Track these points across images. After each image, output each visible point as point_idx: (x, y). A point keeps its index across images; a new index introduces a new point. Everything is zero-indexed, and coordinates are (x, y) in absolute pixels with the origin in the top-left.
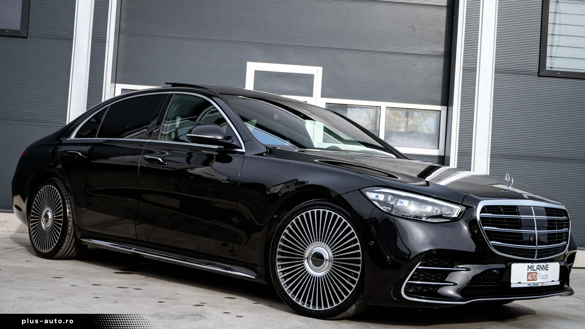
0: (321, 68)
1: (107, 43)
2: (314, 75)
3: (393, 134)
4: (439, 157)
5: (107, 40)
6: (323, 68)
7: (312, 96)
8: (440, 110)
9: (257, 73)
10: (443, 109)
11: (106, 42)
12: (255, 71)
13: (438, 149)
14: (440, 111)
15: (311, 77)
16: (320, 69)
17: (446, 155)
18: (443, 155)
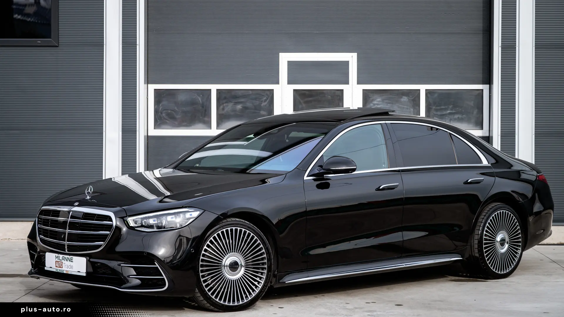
0: (356, 54)
1: (138, 46)
2: (348, 61)
5: (138, 43)
6: (357, 54)
8: (481, 89)
9: (290, 63)
10: (485, 88)
11: (136, 45)
12: (288, 61)
16: (355, 55)
17: (490, 135)
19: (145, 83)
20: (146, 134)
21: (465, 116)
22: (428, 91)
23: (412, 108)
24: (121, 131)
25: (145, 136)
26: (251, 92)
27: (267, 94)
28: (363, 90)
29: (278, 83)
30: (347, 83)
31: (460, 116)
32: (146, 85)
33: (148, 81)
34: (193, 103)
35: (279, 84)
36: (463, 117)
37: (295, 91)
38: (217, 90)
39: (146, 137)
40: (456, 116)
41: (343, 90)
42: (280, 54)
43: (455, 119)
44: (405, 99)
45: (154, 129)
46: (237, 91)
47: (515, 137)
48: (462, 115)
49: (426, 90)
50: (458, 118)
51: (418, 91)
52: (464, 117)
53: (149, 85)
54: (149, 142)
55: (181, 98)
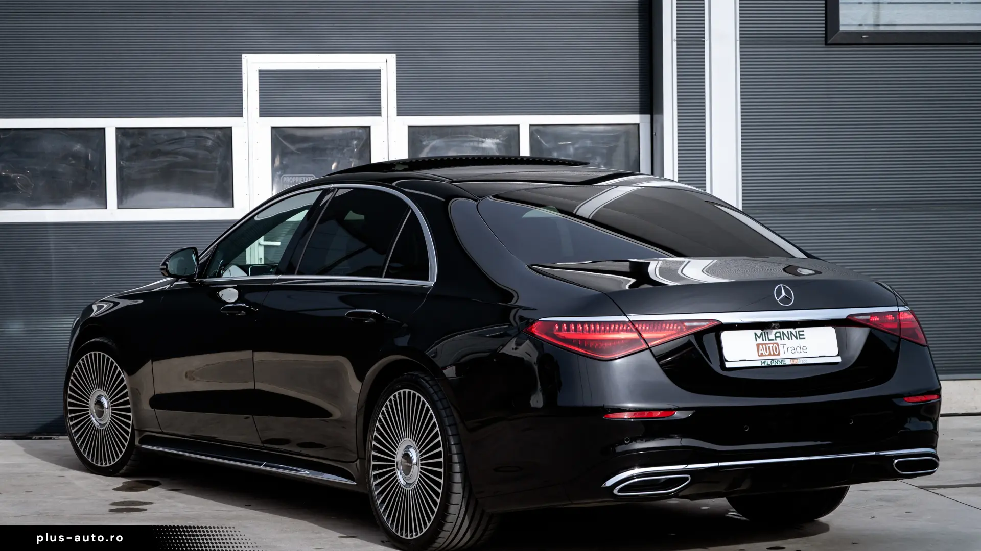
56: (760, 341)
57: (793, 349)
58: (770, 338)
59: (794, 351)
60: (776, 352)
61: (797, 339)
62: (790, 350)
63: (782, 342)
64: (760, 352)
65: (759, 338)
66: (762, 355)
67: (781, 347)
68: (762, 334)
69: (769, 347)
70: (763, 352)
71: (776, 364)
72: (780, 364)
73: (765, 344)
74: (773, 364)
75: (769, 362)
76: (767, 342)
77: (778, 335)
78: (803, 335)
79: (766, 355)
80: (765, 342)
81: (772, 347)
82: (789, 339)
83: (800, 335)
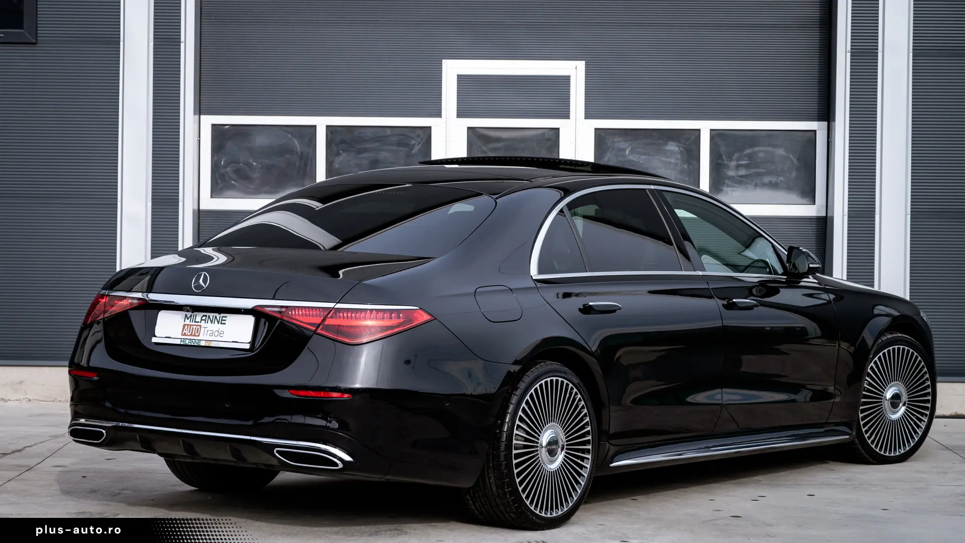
0: (584, 62)
2: (569, 77)
3: (726, 181)
4: (818, 219)
7: (569, 116)
9: (462, 79)
12: (458, 76)
13: (815, 204)
14: (815, 131)
15: (565, 81)
16: (581, 65)
18: (824, 214)
19: (195, 114)
20: (196, 208)
21: (781, 179)
22: (715, 132)
23: (685, 164)
24: (151, 201)
25: (194, 211)
26: (389, 132)
27: (419, 136)
28: (596, 129)
29: (438, 114)
30: (567, 116)
31: (773, 179)
32: (197, 117)
33: (201, 109)
34: (284, 151)
35: (441, 117)
36: (779, 181)
37: (470, 129)
38: (328, 127)
39: (197, 213)
40: (766, 180)
41: (558, 129)
42: (444, 61)
43: (764, 185)
44: (672, 147)
45: (211, 197)
46: (362, 130)
47: (874, 217)
48: (777, 178)
49: (711, 130)
50: (770, 182)
51: (697, 133)
52: (781, 181)
53: (202, 117)
54: (201, 221)
55: (260, 141)
56: (188, 322)
57: (212, 332)
58: (196, 320)
59: (212, 334)
60: (197, 333)
61: (218, 323)
62: (209, 332)
63: (206, 325)
64: (184, 331)
65: (188, 319)
66: (185, 334)
67: (202, 329)
68: (191, 316)
69: (193, 328)
70: (186, 332)
71: (193, 344)
72: (196, 344)
73: (191, 325)
74: (189, 344)
75: (187, 342)
76: (194, 323)
77: (204, 318)
78: (225, 320)
79: (188, 335)
80: (191, 323)
81: (196, 328)
82: (212, 323)
83: (222, 320)
